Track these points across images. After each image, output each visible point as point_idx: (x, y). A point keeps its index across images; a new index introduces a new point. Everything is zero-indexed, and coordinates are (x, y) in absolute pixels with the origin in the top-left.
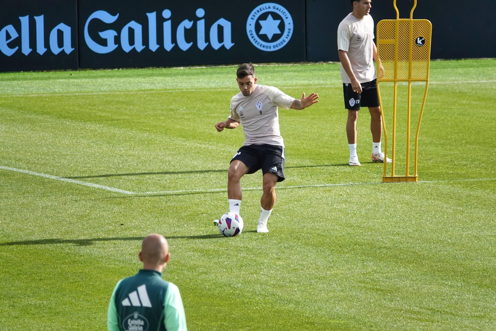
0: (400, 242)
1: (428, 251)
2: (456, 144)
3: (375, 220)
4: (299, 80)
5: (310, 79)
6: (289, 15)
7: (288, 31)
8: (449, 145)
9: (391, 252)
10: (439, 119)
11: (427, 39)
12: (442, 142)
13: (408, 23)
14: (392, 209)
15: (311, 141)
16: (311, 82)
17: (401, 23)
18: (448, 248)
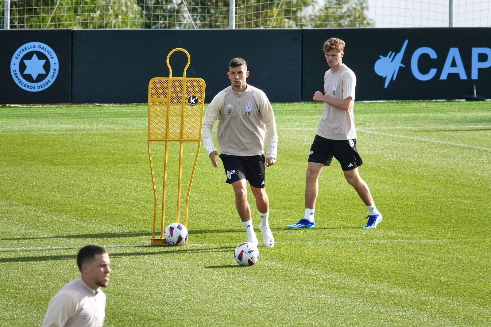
0: (170, 314)
1: (199, 324)
2: (227, 202)
3: (144, 287)
4: (64, 123)
5: (76, 123)
6: (54, 55)
7: (54, 71)
8: (219, 203)
9: (160, 325)
10: (209, 172)
11: (200, 99)
12: (213, 199)
13: (181, 82)
14: (162, 276)
15: (77, 195)
16: (77, 127)
17: (174, 82)
18: (219, 321)
